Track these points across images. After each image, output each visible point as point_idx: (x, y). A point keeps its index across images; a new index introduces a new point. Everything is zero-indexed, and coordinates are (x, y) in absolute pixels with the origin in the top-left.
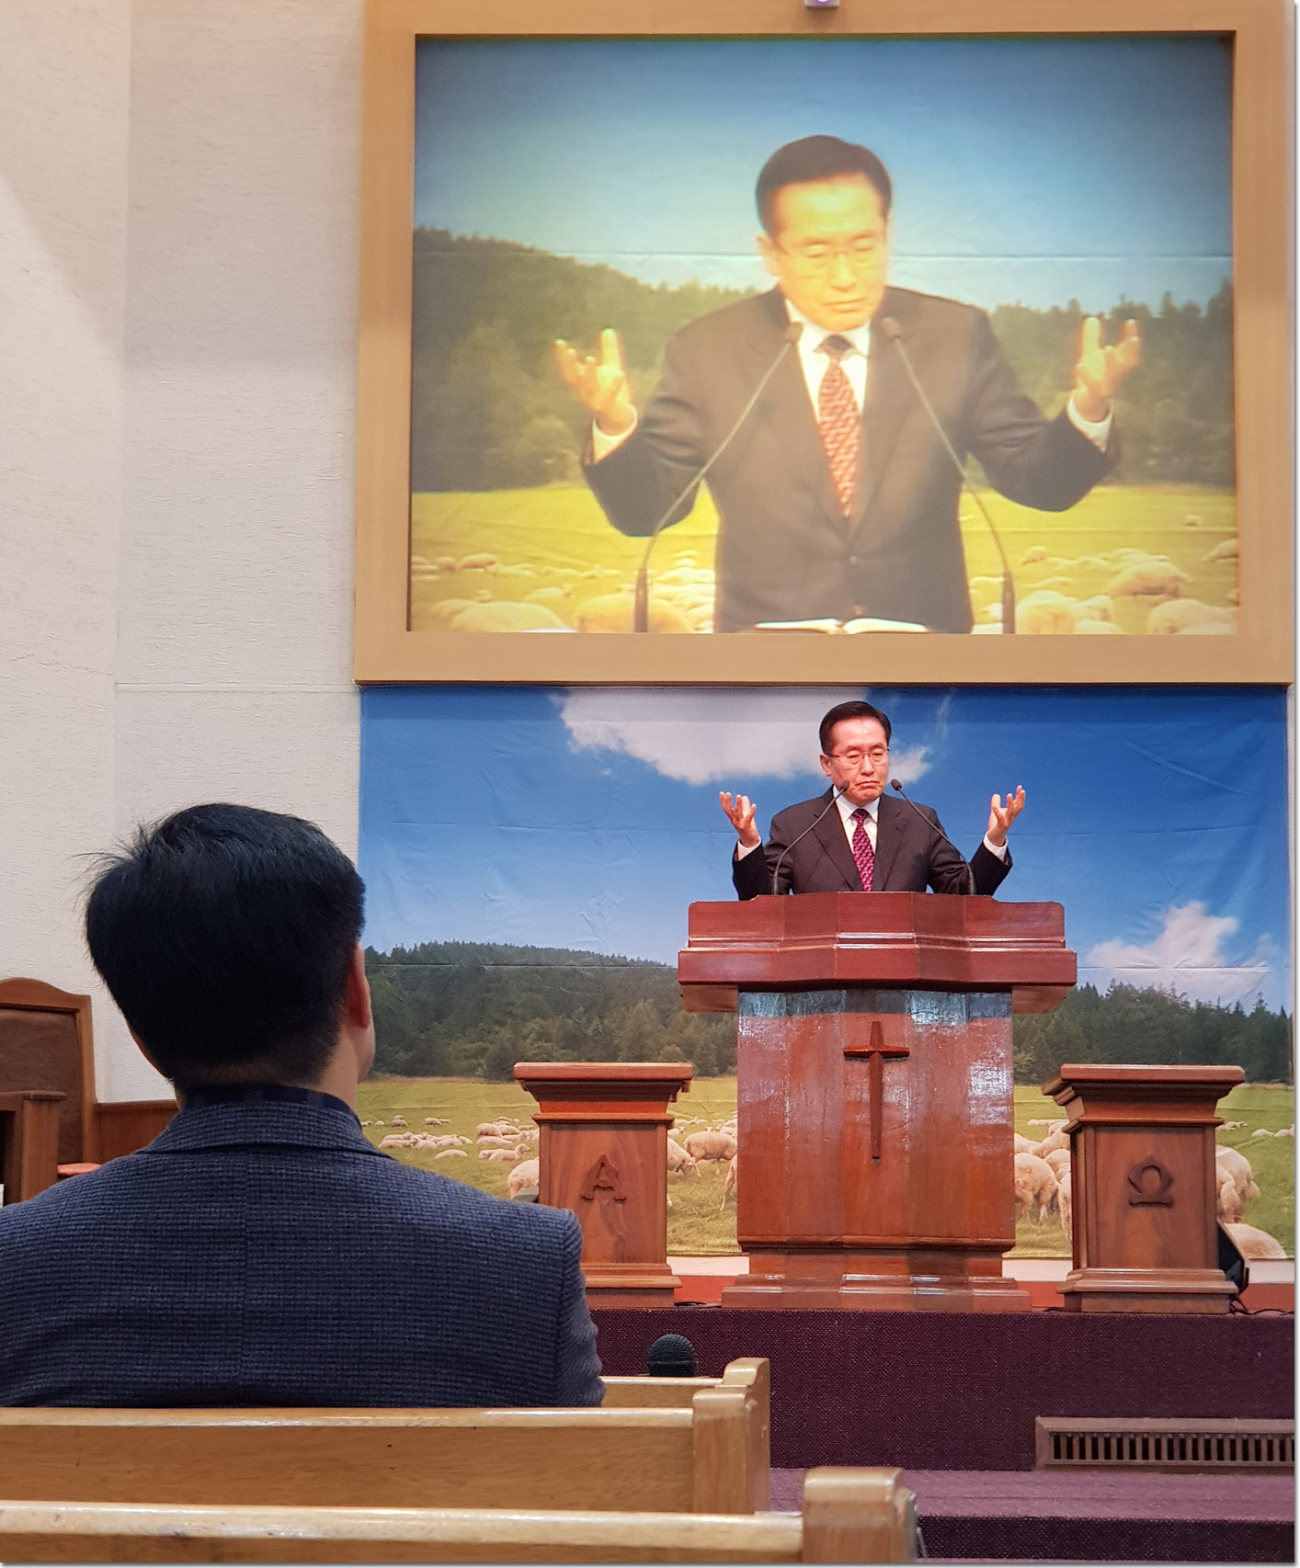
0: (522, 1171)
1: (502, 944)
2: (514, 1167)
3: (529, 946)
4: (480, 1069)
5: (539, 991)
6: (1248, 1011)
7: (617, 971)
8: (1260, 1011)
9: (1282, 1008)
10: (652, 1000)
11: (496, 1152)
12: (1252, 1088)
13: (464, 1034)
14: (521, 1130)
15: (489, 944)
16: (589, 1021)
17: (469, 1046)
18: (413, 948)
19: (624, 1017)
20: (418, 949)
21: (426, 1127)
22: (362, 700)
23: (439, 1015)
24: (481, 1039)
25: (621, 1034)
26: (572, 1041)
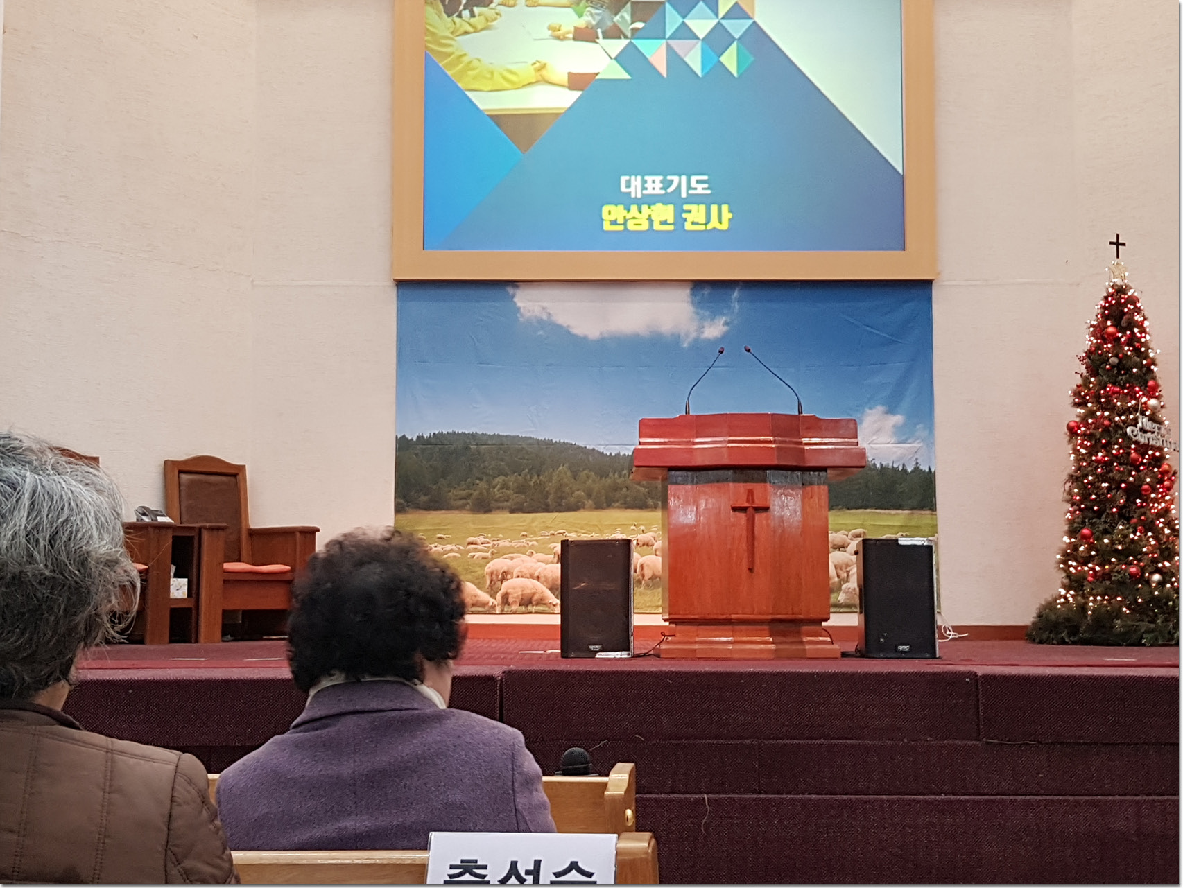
0: (493, 565)
1: (480, 433)
2: (488, 563)
3: (496, 434)
4: (468, 506)
5: (502, 460)
7: (547, 448)
8: (917, 468)
9: (930, 469)
10: (568, 465)
11: (478, 554)
12: (912, 513)
13: (458, 485)
15: (473, 433)
16: (531, 478)
17: (462, 492)
18: (428, 435)
19: (552, 476)
20: (432, 436)
21: (437, 540)
22: (398, 292)
23: (444, 474)
24: (469, 488)
25: (550, 484)
26: (521, 489)
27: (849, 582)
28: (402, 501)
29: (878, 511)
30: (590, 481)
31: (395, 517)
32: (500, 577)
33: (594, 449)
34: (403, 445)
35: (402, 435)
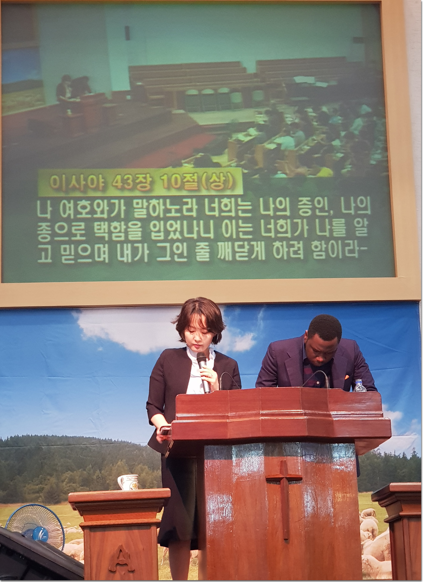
1: (52, 435)
3: (64, 435)
4: (40, 498)
5: (70, 458)
6: (409, 458)
7: (107, 446)
8: (413, 456)
10: (125, 460)
13: (32, 481)
15: (44, 435)
16: (94, 472)
17: (35, 487)
18: (6, 439)
19: (111, 470)
20: (9, 439)
23: (20, 472)
24: (41, 483)
25: (110, 477)
30: (144, 474)
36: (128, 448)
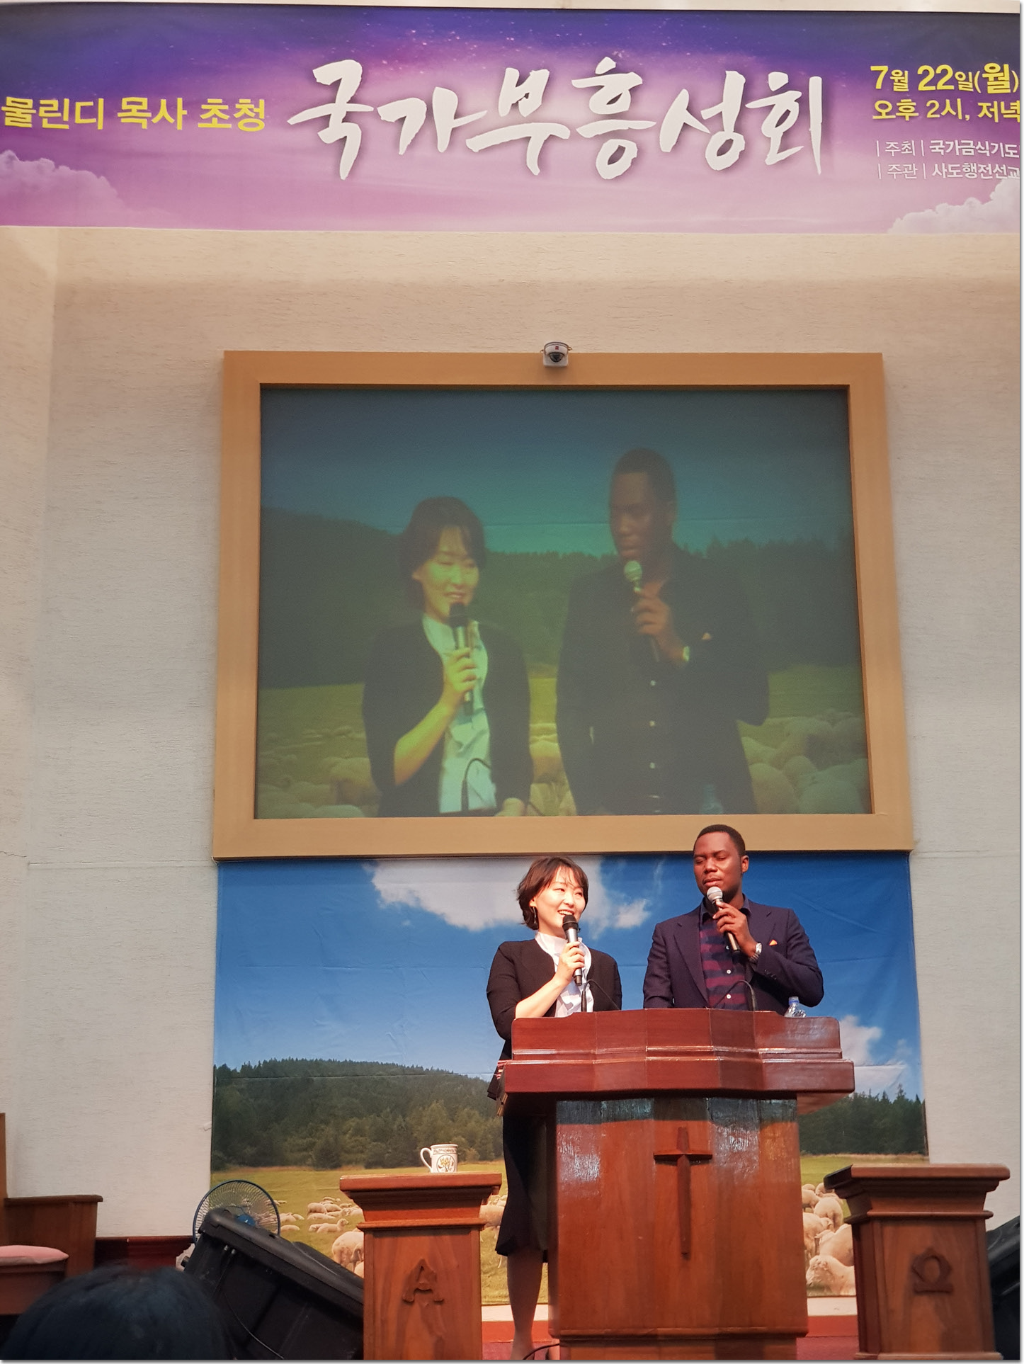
0: (343, 1241)
1: (326, 1059)
2: (336, 1238)
3: (348, 1060)
4: (310, 1160)
5: (356, 1096)
6: (892, 1099)
7: (415, 1078)
8: (901, 1098)
9: (918, 1098)
10: (443, 1101)
11: (323, 1226)
13: (297, 1132)
14: (343, 1207)
15: (317, 1060)
16: (394, 1119)
17: (300, 1142)
18: (257, 1064)
19: (421, 1115)
20: (261, 1065)
22: (219, 875)
23: (278, 1118)
24: (311, 1136)
25: (419, 1128)
26: (382, 1135)
27: (819, 1254)
28: (220, 1154)
29: (853, 1156)
30: (473, 1123)
31: (211, 1177)
32: (353, 1256)
33: (477, 1079)
34: (222, 1077)
35: (222, 1065)
36: (447, 1081)
